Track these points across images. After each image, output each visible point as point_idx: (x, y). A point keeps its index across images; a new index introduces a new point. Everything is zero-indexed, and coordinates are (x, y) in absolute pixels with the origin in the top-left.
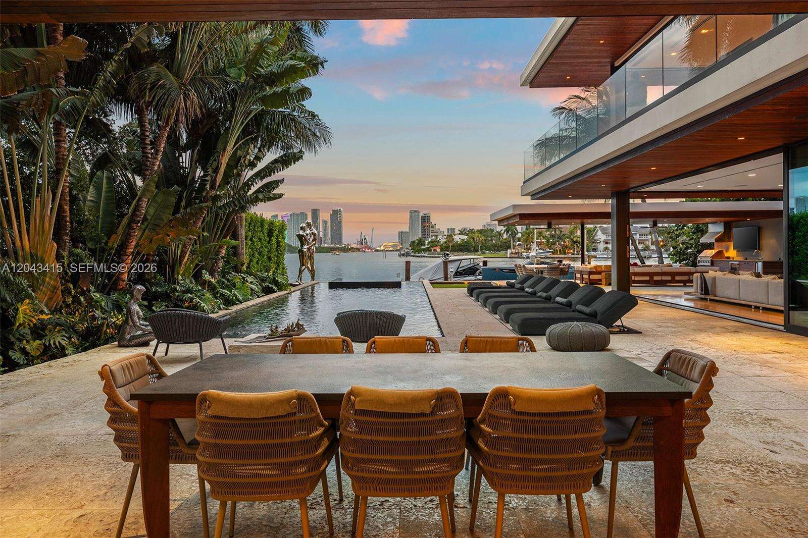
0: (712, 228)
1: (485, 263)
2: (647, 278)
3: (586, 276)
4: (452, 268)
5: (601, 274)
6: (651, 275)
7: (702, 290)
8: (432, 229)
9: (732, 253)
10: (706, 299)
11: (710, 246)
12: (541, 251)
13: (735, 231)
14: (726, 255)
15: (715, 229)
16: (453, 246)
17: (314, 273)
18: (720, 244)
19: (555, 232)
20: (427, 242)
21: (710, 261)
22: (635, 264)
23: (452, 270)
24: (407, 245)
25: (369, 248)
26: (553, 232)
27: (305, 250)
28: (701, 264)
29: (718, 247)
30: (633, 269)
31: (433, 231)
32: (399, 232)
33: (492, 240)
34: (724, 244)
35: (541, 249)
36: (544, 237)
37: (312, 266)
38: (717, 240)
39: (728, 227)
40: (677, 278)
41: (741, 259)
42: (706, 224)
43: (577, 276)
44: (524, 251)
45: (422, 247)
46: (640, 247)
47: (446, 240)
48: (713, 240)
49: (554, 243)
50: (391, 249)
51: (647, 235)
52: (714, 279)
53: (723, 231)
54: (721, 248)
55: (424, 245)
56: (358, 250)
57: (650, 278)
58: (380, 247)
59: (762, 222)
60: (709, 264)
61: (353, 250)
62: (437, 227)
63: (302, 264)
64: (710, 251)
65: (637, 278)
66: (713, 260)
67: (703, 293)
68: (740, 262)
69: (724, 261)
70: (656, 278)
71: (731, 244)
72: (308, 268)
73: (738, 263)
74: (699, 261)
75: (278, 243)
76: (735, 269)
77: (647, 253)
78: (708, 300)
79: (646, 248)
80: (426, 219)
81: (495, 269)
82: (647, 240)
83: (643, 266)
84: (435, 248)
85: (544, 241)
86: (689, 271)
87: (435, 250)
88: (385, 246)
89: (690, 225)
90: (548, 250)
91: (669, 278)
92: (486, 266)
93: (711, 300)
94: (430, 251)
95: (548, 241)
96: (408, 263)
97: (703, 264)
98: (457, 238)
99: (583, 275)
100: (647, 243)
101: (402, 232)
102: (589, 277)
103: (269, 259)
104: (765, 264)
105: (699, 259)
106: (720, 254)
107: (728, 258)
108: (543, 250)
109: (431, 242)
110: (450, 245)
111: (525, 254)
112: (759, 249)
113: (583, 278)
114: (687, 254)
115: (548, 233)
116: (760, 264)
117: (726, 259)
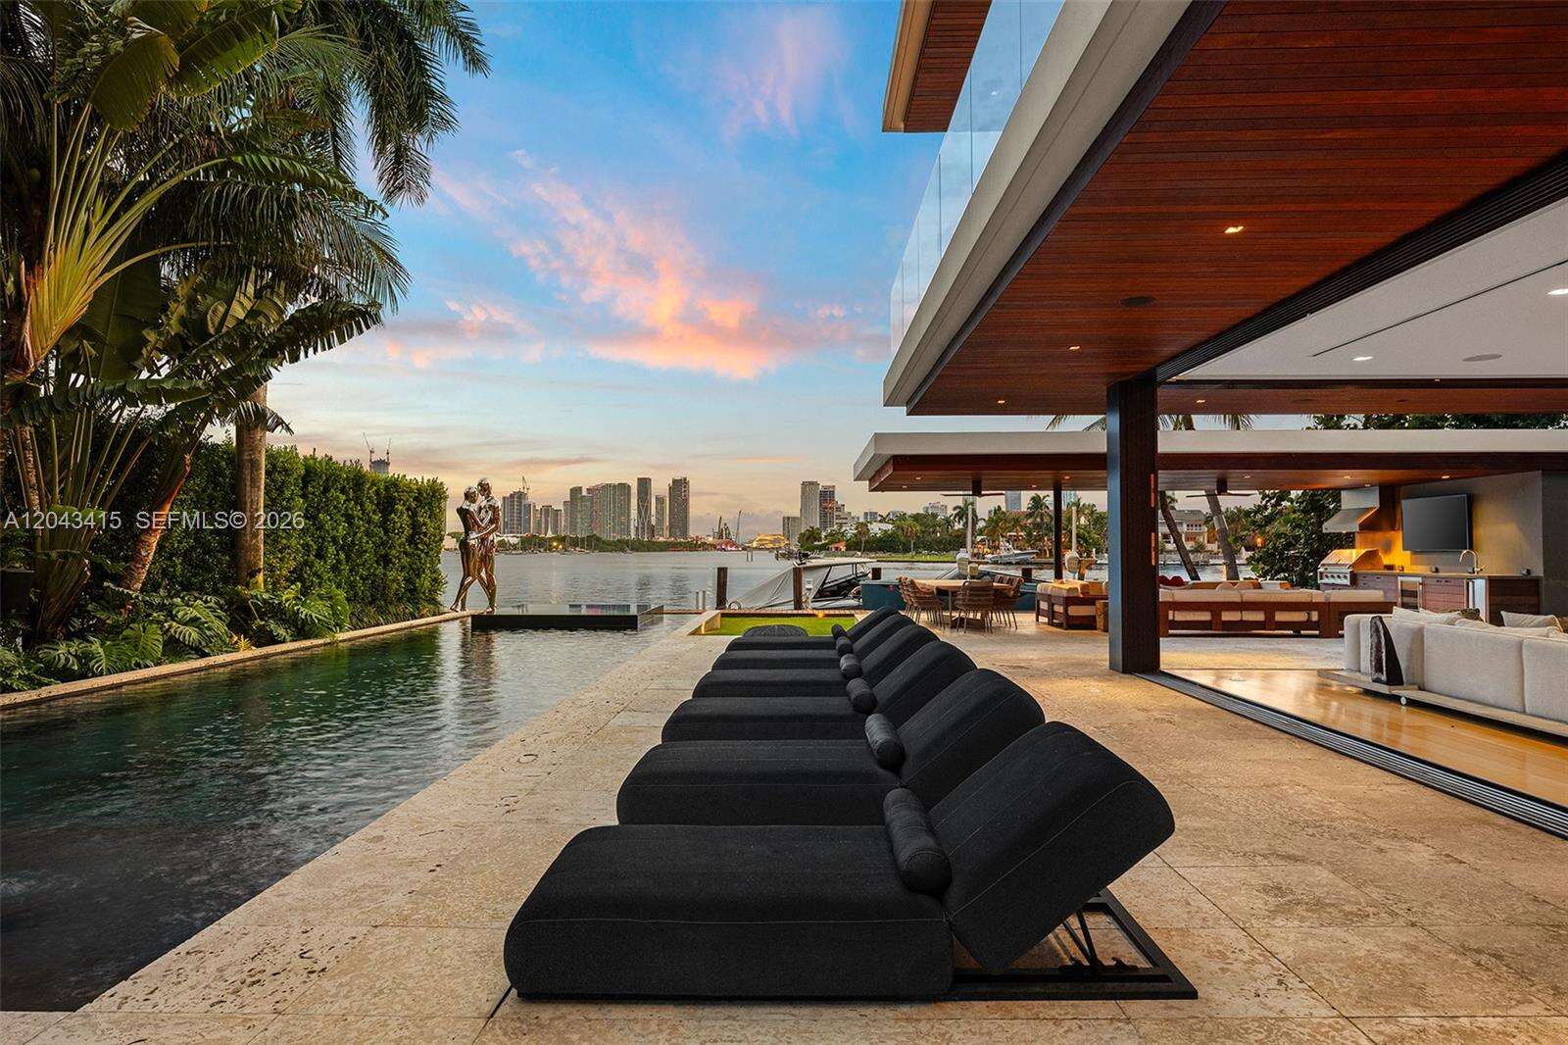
0: (1348, 501)
1: (877, 573)
2: (1205, 616)
3: (1059, 609)
4: (811, 584)
5: (1094, 604)
6: (1216, 608)
7: (1378, 669)
8: (837, 513)
9: (1399, 556)
10: (1396, 699)
11: (1346, 541)
12: (1016, 552)
13: (1406, 505)
14: (1386, 561)
15: (1358, 503)
16: (867, 542)
17: (494, 590)
18: (1370, 536)
19: (1042, 519)
20: (824, 534)
21: (1348, 576)
22: (1177, 582)
23: (810, 586)
24: (795, 540)
25: (733, 544)
26: (1038, 520)
27: (473, 542)
28: (1326, 581)
29: (1365, 544)
30: (1165, 594)
31: (838, 517)
32: (784, 518)
33: (934, 532)
34: (1379, 536)
35: (1017, 548)
36: (1023, 528)
37: (490, 576)
38: (1366, 527)
39: (1390, 496)
40: (1280, 617)
41: (1424, 569)
42: (1335, 493)
43: (1041, 607)
44: (989, 551)
45: (816, 543)
46: (1189, 546)
47: (855, 532)
48: (1355, 527)
49: (1040, 539)
50: (771, 546)
51: (1200, 526)
52: (1419, 635)
53: (1378, 506)
54: (1373, 543)
55: (820, 539)
56: (713, 547)
57: (1212, 616)
58: (751, 542)
59: (1480, 484)
60: (1347, 582)
61: (706, 547)
62: (846, 510)
63: (467, 574)
64: (1347, 552)
65: (1180, 616)
66: (1356, 571)
67: (1384, 678)
68: (1424, 577)
69: (1381, 575)
70: (1227, 616)
71: (1398, 538)
72: (481, 579)
73: (1420, 579)
74: (1321, 573)
75: (415, 526)
76: (1414, 594)
77: (1200, 557)
78: (1403, 701)
79: (1199, 549)
80: (827, 495)
81: (888, 586)
82: (1200, 534)
83: (1194, 587)
84: (836, 545)
85: (1022, 534)
86: (1309, 600)
87: (837, 549)
88: (760, 540)
89: (1294, 494)
90: (1030, 550)
91: (1259, 617)
92: (879, 578)
93: (1411, 703)
94: (828, 549)
95: (1029, 534)
96: (722, 572)
97: (1331, 581)
98: (876, 529)
99: (1053, 605)
100: (1201, 540)
101: (788, 518)
102: (1066, 610)
103: (386, 560)
104: (1496, 585)
105: (1321, 570)
106: (1370, 557)
107: (1390, 567)
108: (1021, 550)
109: (831, 535)
110: (863, 539)
111: (990, 556)
112: (1471, 548)
113: (1053, 612)
114: (1288, 558)
115: (1029, 521)
116: (1480, 586)
117: (1386, 571)
